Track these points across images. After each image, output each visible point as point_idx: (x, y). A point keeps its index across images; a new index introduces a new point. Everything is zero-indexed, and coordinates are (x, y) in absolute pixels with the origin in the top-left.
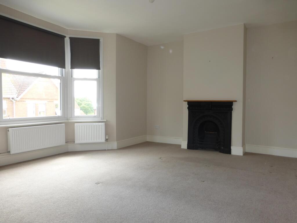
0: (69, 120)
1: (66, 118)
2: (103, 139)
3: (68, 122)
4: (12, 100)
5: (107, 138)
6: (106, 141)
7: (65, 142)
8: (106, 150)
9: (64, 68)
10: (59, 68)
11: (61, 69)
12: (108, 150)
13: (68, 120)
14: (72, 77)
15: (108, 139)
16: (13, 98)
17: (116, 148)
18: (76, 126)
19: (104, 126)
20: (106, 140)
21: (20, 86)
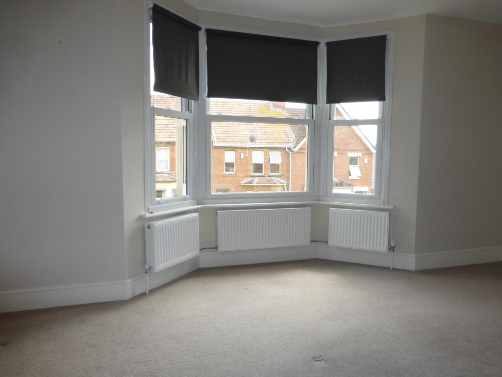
0: (322, 201)
1: (316, 196)
2: (384, 247)
3: (320, 204)
4: (288, 151)
5: (392, 245)
6: (389, 249)
7: (309, 240)
8: (389, 268)
9: (316, 103)
10: (307, 105)
11: (311, 105)
12: (394, 269)
13: (319, 201)
14: (330, 119)
15: (394, 247)
16: (289, 149)
17: (413, 269)
18: (332, 213)
19: (387, 219)
20: (392, 249)
21: (300, 129)
